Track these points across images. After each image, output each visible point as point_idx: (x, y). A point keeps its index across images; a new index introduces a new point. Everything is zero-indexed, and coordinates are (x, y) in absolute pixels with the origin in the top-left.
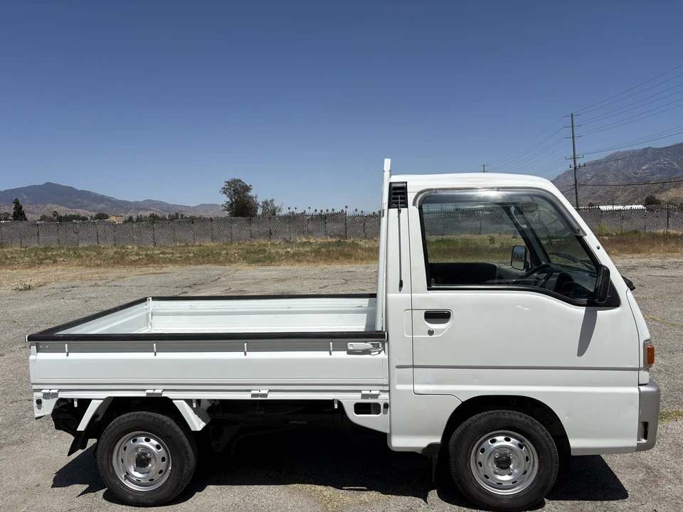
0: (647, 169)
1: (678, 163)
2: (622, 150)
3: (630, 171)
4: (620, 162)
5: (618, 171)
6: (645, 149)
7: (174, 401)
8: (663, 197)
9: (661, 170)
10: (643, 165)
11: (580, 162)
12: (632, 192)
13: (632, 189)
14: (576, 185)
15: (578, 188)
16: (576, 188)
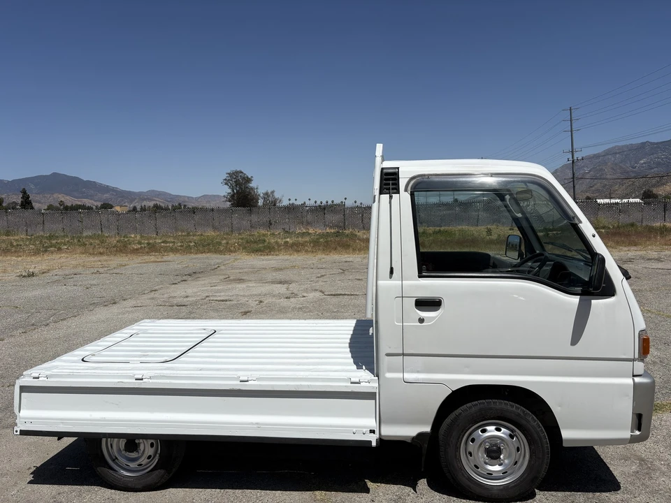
0: (644, 163)
3: (628, 165)
4: (618, 156)
5: (616, 164)
8: (660, 191)
9: (658, 164)
10: (641, 160)
11: (578, 155)
12: (629, 186)
13: (630, 183)
14: (573, 178)
15: (576, 181)
16: (573, 181)
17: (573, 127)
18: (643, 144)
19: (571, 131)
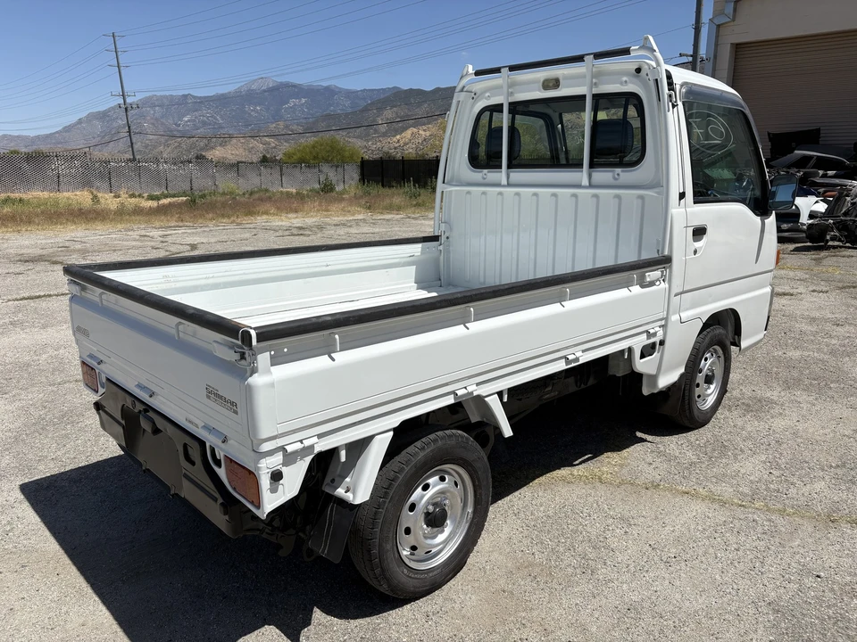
0: (189, 121)
1: (221, 117)
2: (159, 94)
3: (171, 122)
4: (157, 108)
5: (156, 119)
6: (183, 95)
7: (486, 399)
8: (209, 155)
9: (204, 123)
10: (184, 116)
11: (129, 100)
12: (176, 147)
13: (176, 144)
14: (129, 132)
15: (132, 136)
16: (130, 135)
17: (118, 47)
18: (185, 96)
19: (116, 52)
